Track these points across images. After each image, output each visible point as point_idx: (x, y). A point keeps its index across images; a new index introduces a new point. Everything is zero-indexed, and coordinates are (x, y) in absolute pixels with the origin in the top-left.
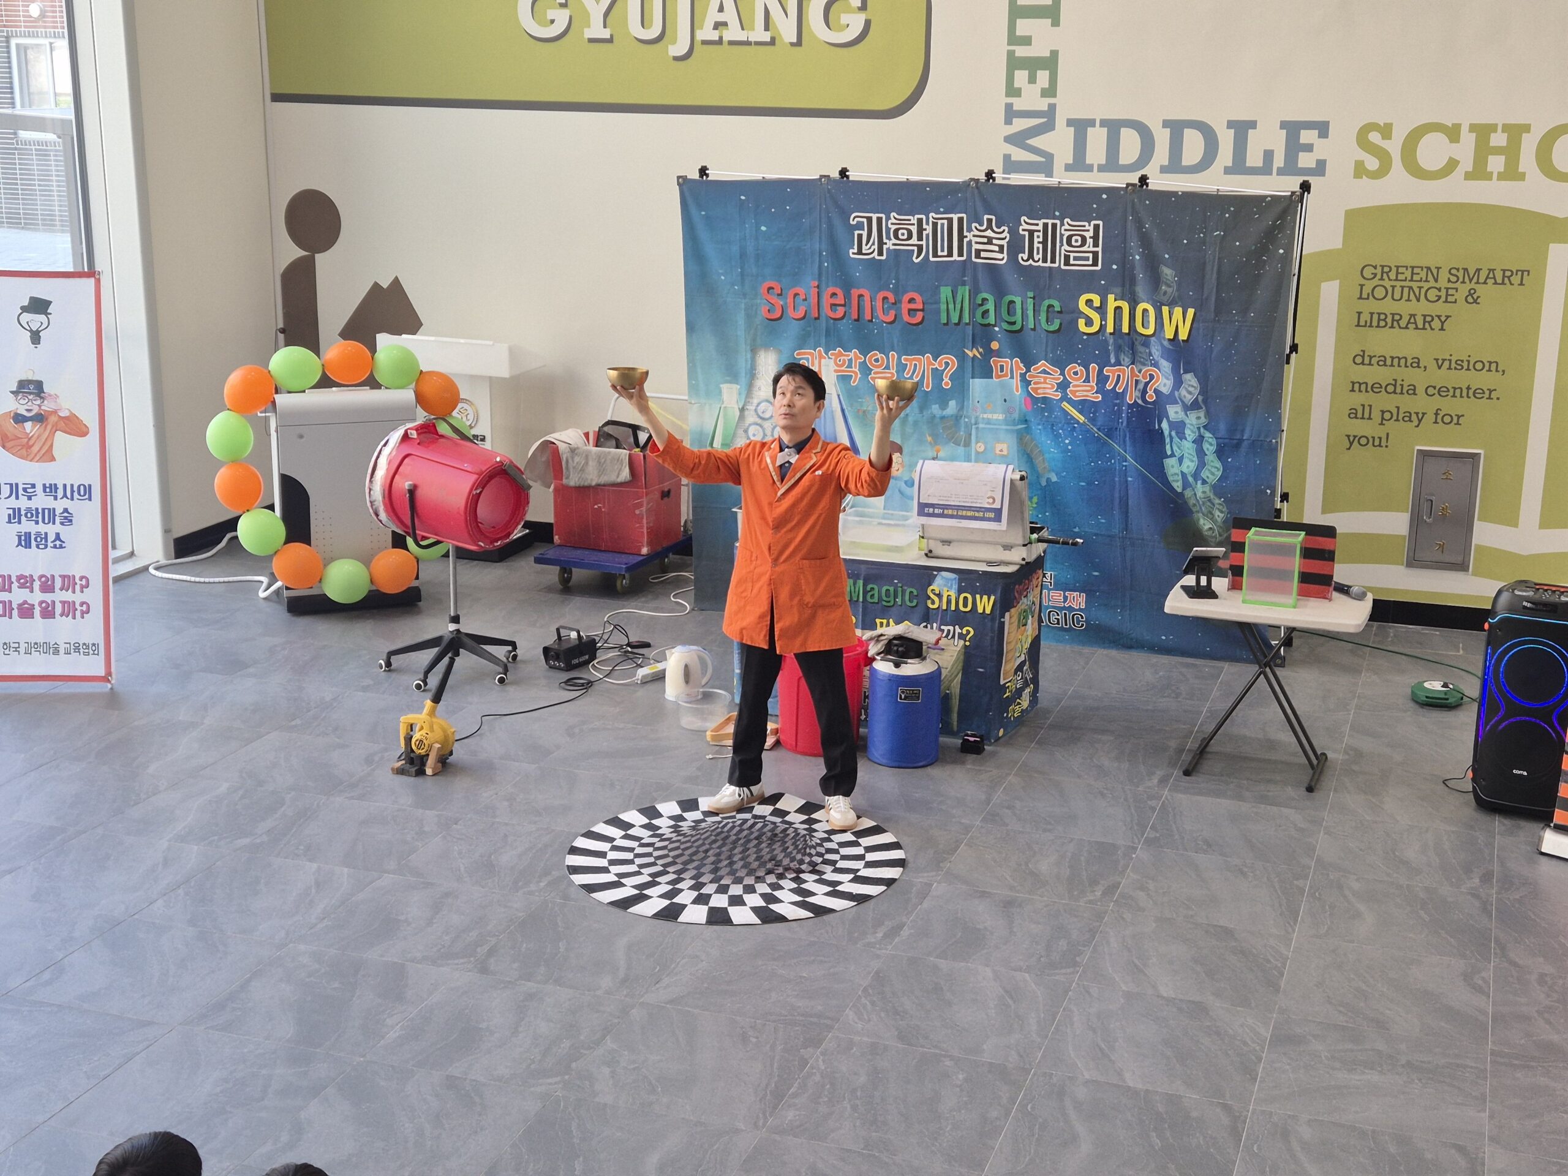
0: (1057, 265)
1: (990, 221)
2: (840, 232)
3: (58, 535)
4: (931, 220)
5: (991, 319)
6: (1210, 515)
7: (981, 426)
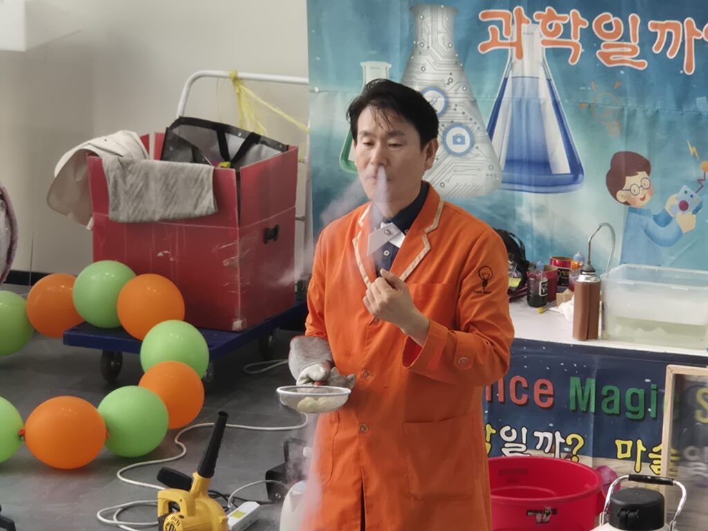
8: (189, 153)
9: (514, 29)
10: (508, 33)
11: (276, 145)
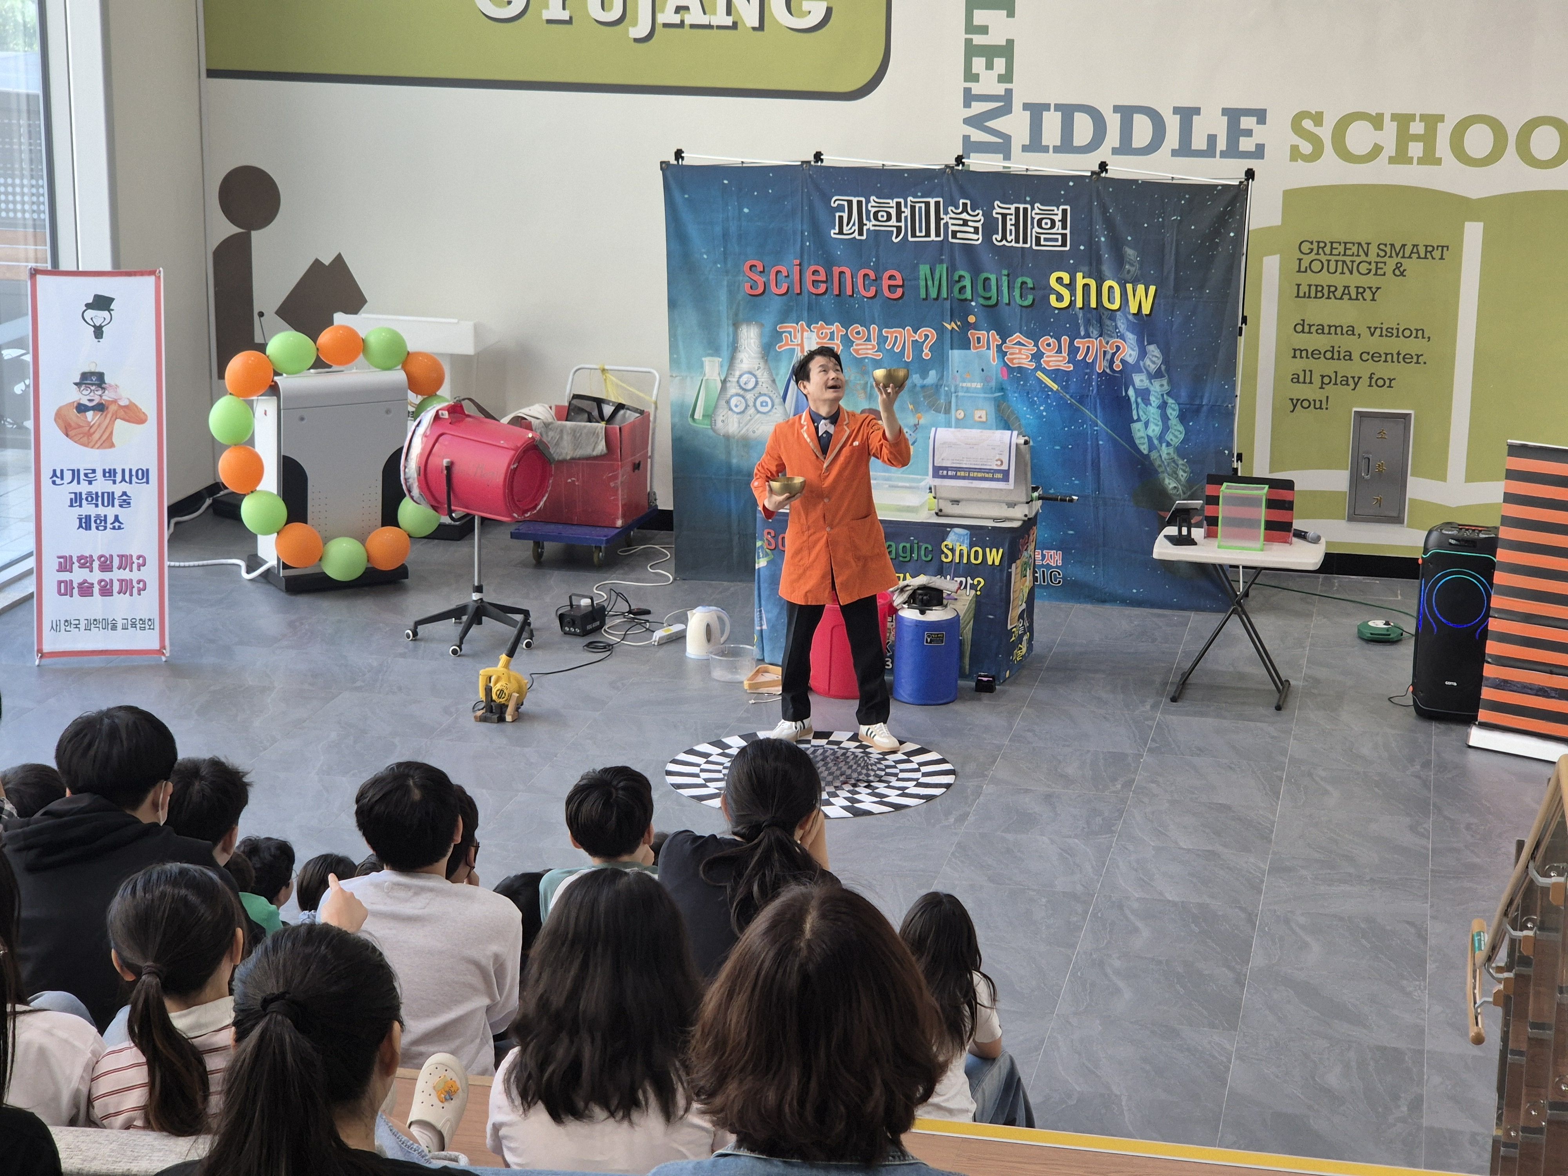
0: (1028, 245)
1: (965, 205)
2: (822, 215)
3: (116, 517)
4: (909, 203)
5: (968, 294)
6: (1174, 475)
7: (960, 394)
8: (586, 415)
9: (799, 335)
10: (795, 338)
11: (636, 410)
